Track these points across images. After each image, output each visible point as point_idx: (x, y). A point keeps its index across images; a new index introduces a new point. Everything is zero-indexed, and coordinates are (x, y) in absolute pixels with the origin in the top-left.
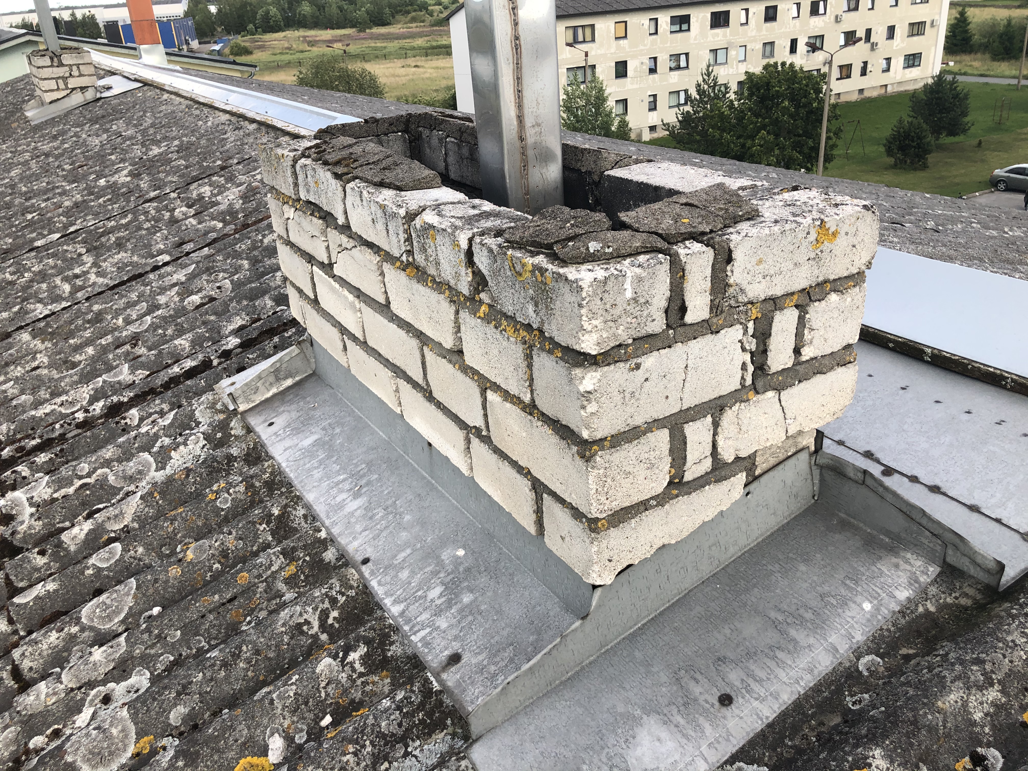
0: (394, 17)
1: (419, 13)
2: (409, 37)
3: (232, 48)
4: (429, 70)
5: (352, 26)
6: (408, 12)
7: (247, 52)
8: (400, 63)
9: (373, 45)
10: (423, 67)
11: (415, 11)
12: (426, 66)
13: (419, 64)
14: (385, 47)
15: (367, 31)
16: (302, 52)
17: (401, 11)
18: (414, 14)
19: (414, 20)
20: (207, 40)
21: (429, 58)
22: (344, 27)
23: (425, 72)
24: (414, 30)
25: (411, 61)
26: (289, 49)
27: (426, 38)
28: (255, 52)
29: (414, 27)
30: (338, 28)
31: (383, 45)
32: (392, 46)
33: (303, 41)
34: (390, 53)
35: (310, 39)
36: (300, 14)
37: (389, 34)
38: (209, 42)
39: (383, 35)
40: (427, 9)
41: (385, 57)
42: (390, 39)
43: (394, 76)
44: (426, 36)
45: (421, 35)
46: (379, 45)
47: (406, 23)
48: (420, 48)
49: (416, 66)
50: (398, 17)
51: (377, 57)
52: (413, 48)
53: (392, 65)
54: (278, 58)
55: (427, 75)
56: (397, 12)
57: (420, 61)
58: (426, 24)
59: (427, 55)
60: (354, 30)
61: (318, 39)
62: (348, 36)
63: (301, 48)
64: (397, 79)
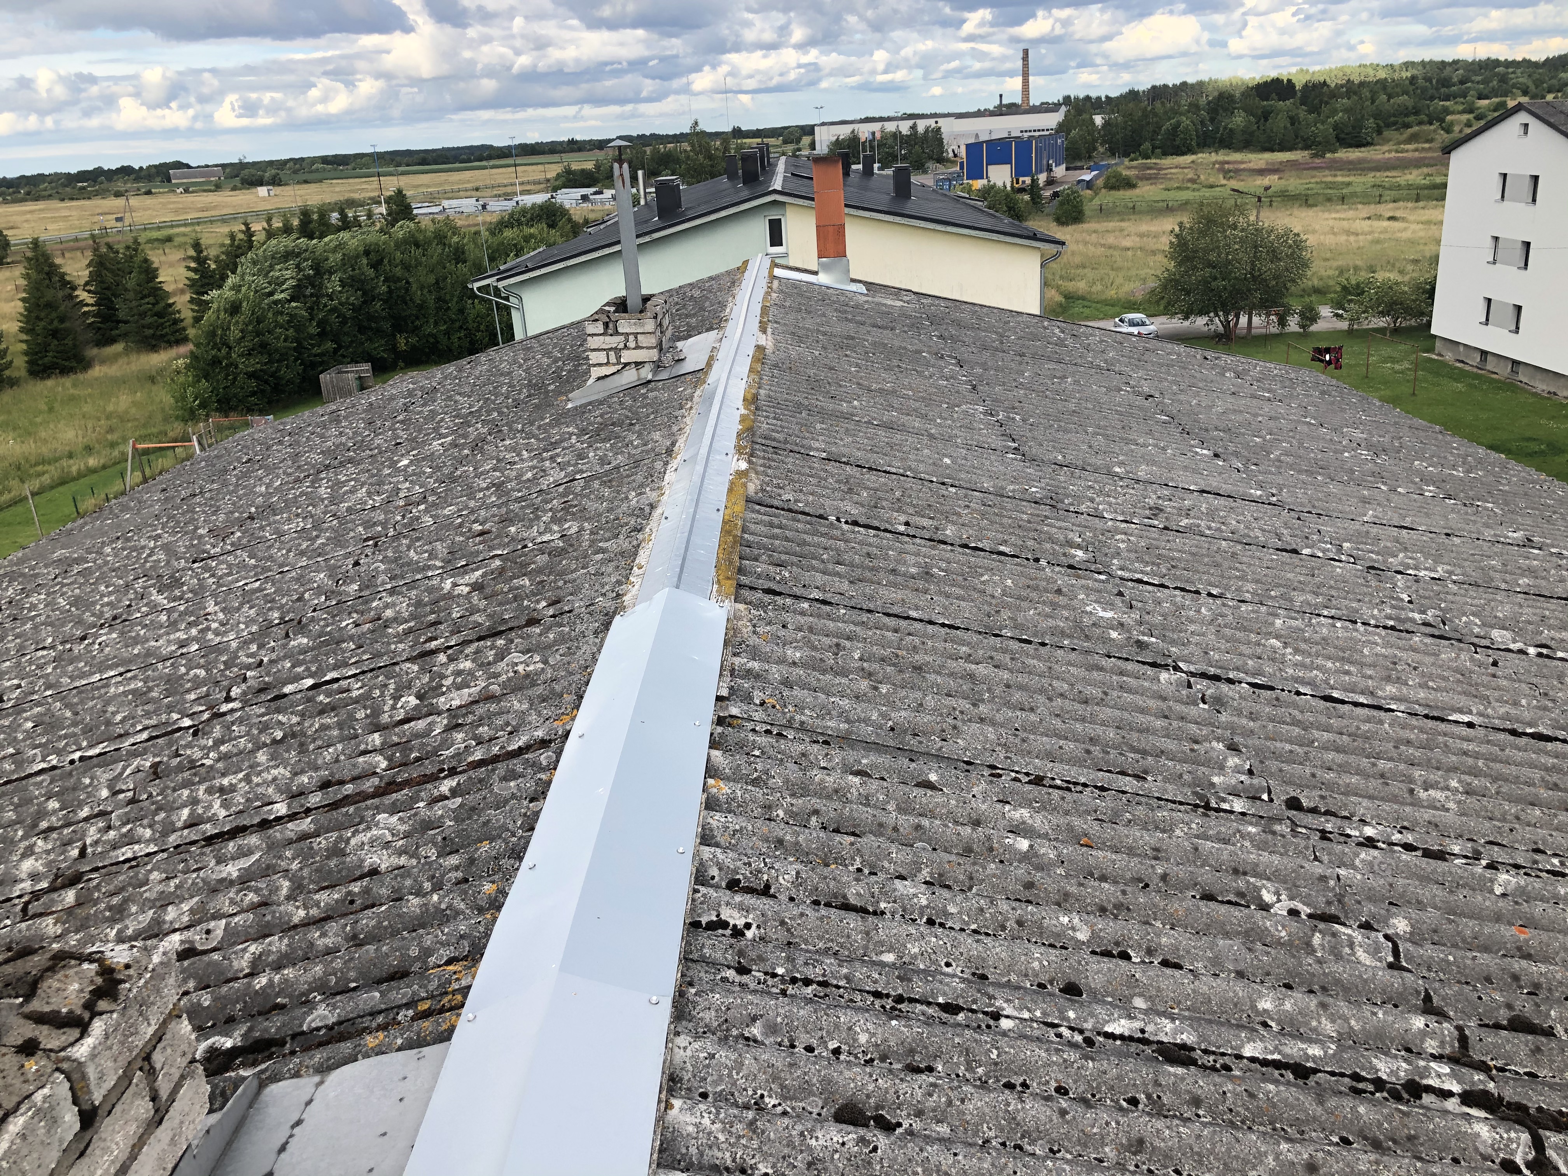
0: (1379, 132)
1: (1426, 127)
2: (1394, 168)
3: (1108, 178)
4: (1414, 226)
5: (1306, 148)
6: (1407, 126)
7: (1129, 184)
8: (1365, 210)
9: (1330, 179)
10: (1403, 219)
11: (1420, 123)
12: (1412, 218)
13: (1398, 214)
14: (1349, 184)
15: (1328, 155)
16: (1212, 187)
17: (1395, 123)
18: (1416, 129)
19: (1413, 138)
20: (1079, 164)
21: (1421, 204)
22: (1290, 149)
23: (1405, 229)
24: (1409, 155)
25: (1387, 209)
26: (1193, 181)
27: (1425, 170)
28: (1140, 184)
29: (1410, 151)
30: (1280, 150)
31: (1347, 179)
32: (1360, 182)
33: (1219, 170)
34: (1354, 194)
35: (1231, 167)
36: (1225, 128)
37: (1360, 161)
38: (1081, 168)
39: (1351, 162)
40: (1442, 120)
41: (1343, 199)
42: (1363, 169)
43: (1348, 233)
44: (1427, 166)
45: (1417, 164)
46: (1339, 179)
47: (1399, 143)
48: (1409, 187)
49: (1391, 218)
50: (1386, 133)
51: (1329, 200)
52: (1399, 187)
53: (1351, 214)
54: (1172, 194)
55: (1405, 235)
56: (1388, 126)
57: (1401, 209)
58: (1436, 145)
59: (1417, 200)
60: (1306, 153)
61: (1242, 166)
62: (1293, 165)
63: (1212, 180)
64: (1352, 238)
